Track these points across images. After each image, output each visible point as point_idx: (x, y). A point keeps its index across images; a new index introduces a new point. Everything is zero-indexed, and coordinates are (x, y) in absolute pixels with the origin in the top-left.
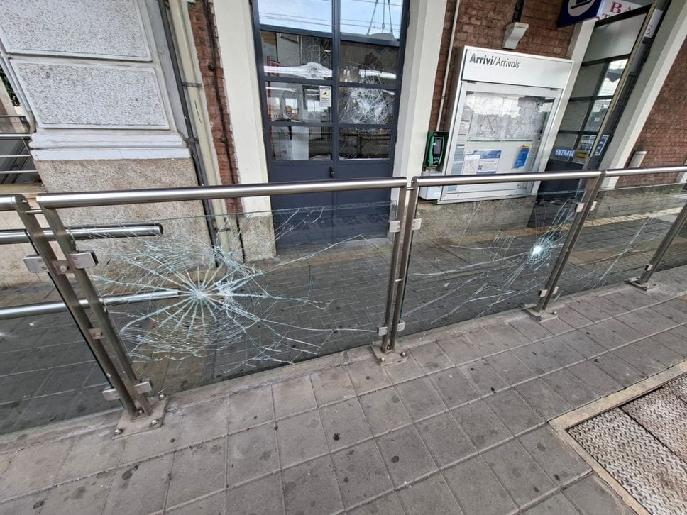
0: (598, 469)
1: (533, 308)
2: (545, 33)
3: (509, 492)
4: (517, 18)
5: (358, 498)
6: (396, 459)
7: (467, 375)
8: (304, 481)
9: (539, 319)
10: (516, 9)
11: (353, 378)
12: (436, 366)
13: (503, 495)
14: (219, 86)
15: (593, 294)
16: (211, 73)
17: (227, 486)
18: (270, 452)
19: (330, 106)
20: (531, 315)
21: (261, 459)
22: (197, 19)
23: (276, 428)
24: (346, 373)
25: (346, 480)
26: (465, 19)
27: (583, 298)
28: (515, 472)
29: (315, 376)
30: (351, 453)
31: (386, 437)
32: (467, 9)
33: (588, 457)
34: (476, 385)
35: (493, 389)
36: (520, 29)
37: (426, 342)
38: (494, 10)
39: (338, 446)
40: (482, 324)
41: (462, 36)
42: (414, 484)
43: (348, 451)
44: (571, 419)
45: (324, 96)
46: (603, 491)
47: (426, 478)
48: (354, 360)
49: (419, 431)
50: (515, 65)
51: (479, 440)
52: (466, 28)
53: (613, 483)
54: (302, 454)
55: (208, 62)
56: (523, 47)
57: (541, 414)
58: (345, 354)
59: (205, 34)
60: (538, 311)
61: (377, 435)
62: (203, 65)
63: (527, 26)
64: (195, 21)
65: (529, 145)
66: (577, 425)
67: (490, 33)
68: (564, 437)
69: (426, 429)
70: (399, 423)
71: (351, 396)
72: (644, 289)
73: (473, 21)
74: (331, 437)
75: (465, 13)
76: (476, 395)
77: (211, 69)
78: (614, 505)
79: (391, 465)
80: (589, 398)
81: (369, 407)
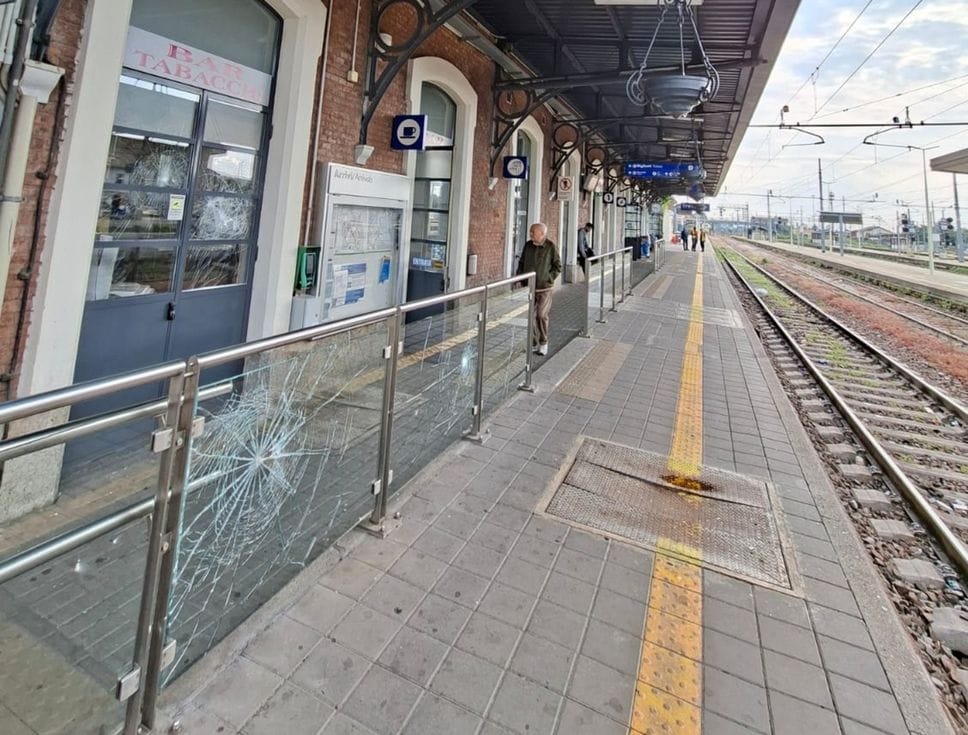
0: (573, 524)
1: (470, 434)
2: (384, 152)
3: (539, 566)
4: (363, 141)
5: (454, 634)
6: (458, 594)
7: (460, 509)
8: (402, 654)
9: (479, 441)
10: (361, 133)
11: (368, 562)
12: (431, 514)
13: (537, 569)
14: (45, 197)
15: (503, 407)
16: (38, 182)
17: (336, 708)
18: (349, 659)
19: (181, 218)
20: (472, 441)
21: (345, 669)
22: (42, 120)
23: (334, 640)
24: (356, 561)
25: (435, 630)
26: (324, 139)
27: (498, 412)
28: (536, 552)
29: (325, 580)
30: (421, 612)
31: (438, 586)
32: (324, 130)
33: (565, 521)
34: (472, 514)
35: (486, 511)
36: (368, 150)
37: (405, 501)
38: (345, 133)
39: (406, 616)
40: (440, 464)
41: (322, 151)
42: (482, 600)
43: (417, 613)
44: (543, 504)
45: (175, 207)
46: (582, 534)
47: (488, 590)
48: (352, 546)
49: (458, 567)
50: (369, 180)
51: (501, 549)
52: (325, 145)
53: (583, 527)
54: (381, 641)
55: (39, 167)
56: (371, 164)
57: (526, 511)
58: (336, 547)
59: (47, 136)
60: (475, 435)
61: (429, 590)
62: (30, 171)
63: (373, 148)
64: (39, 121)
65: (389, 256)
66: (549, 505)
67: (344, 150)
68: (547, 516)
69: (462, 562)
70: (439, 570)
71: (380, 575)
72: (532, 391)
73: (330, 140)
74: (394, 614)
75: (324, 133)
76: (478, 521)
77: (39, 175)
78: (589, 537)
79: (458, 600)
80: (544, 486)
81: (405, 574)
